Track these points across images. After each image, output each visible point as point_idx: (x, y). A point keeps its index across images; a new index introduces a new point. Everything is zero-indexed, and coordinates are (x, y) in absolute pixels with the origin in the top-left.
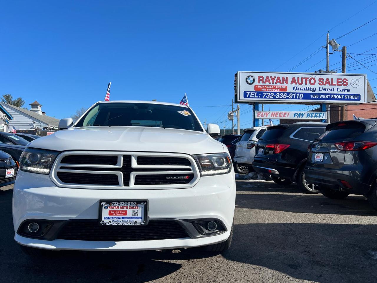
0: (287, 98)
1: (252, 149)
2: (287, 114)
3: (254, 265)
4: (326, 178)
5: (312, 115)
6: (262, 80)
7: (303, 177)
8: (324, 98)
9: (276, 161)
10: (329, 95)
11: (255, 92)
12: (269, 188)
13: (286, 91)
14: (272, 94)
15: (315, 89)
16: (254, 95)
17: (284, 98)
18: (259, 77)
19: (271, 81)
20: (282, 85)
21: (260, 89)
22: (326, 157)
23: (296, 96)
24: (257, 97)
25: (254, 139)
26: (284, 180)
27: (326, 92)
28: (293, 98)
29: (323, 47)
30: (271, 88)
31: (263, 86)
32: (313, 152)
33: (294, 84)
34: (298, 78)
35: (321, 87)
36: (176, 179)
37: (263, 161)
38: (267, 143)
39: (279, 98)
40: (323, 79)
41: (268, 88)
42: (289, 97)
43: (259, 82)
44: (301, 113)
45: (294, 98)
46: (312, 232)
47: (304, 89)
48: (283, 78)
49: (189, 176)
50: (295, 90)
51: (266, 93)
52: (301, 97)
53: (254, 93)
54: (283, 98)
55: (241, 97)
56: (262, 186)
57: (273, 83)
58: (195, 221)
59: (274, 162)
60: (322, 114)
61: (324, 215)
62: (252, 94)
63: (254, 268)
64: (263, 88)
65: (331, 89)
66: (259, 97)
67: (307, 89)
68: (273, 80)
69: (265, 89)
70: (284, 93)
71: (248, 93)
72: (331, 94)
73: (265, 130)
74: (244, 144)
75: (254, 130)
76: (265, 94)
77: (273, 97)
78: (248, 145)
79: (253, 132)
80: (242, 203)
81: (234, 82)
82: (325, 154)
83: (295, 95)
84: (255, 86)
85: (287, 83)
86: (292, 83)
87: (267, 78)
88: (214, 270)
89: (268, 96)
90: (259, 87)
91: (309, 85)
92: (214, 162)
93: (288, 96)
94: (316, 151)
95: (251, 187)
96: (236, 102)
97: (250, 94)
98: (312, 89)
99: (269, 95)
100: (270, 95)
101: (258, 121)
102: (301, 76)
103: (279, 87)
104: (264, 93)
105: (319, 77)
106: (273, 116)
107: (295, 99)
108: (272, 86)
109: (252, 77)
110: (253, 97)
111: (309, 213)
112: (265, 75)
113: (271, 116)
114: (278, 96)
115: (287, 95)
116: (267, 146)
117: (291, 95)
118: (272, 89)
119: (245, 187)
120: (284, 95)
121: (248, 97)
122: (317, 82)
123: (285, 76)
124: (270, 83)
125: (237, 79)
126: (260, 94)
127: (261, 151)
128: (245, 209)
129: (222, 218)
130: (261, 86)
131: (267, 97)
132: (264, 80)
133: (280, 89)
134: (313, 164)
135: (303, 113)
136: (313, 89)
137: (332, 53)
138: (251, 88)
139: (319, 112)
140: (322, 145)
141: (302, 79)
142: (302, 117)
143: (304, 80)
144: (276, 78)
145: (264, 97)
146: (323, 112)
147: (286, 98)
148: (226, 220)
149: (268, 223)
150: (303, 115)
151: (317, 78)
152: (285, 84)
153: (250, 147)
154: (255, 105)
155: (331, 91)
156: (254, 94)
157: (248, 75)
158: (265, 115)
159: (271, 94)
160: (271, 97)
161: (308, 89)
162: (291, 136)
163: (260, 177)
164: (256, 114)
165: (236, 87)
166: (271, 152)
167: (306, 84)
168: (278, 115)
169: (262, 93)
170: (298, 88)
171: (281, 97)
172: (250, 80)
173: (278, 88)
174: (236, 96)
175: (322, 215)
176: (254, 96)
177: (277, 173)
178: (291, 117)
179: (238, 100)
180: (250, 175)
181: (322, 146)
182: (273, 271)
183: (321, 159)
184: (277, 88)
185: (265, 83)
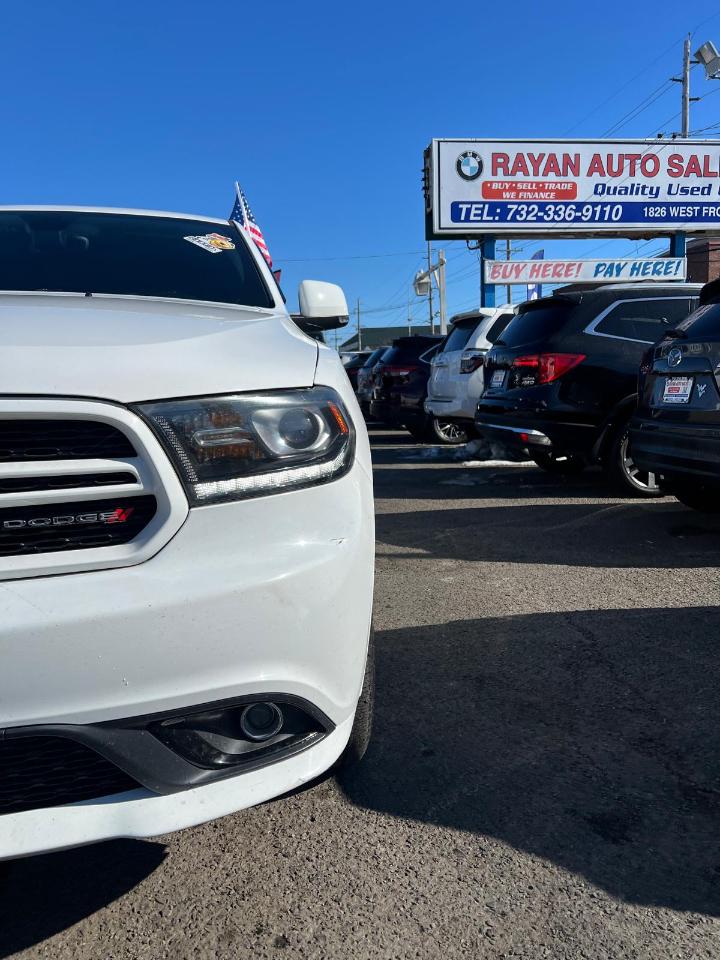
0: (577, 219)
1: (475, 373)
2: (575, 268)
3: (458, 833)
4: (697, 456)
5: (645, 268)
6: (505, 166)
7: (623, 452)
8: (681, 215)
9: (544, 407)
10: (697, 208)
11: (484, 203)
12: (524, 487)
13: (575, 196)
14: (533, 209)
15: (658, 189)
16: (480, 212)
17: (567, 218)
18: (495, 156)
19: (530, 168)
20: (562, 179)
21: (499, 193)
22: (701, 388)
23: (603, 213)
24: (491, 218)
25: (482, 343)
26: (565, 458)
27: (689, 198)
28: (592, 220)
29: (674, 80)
30: (530, 191)
31: (508, 182)
32: (656, 373)
33: (596, 175)
34: (610, 157)
35: (675, 181)
36: (57, 527)
37: (505, 407)
38: (518, 353)
39: (553, 220)
40: (681, 159)
41: (523, 190)
42: (582, 215)
43: (494, 173)
44: (616, 263)
45: (597, 219)
46: (663, 649)
47: (627, 188)
48: (566, 157)
49: (131, 510)
50: (600, 194)
51: (515, 207)
52: (616, 216)
53: (481, 206)
54: (564, 220)
55: (444, 221)
56: (502, 481)
57: (536, 173)
58: (163, 721)
59: (537, 410)
60: (675, 265)
61: (691, 570)
62: (476, 209)
63: (455, 850)
64: (505, 190)
65: (704, 188)
66: (497, 218)
67: (632, 189)
68: (536, 163)
69: (513, 194)
70: (567, 205)
71: (464, 207)
72: (702, 204)
73: (512, 316)
74: (453, 359)
75: (480, 319)
76: (511, 209)
77: (535, 218)
78: (463, 362)
79: (479, 324)
80: (438, 541)
81: (422, 175)
82: (698, 377)
83: (598, 209)
84: (485, 184)
85: (576, 173)
86: (590, 174)
87: (520, 157)
88: (294, 874)
89: (521, 216)
90: (495, 186)
91: (639, 179)
92: (269, 433)
93: (579, 214)
94: (666, 370)
95: (472, 484)
96: (431, 236)
97: (469, 211)
98: (647, 191)
99: (523, 213)
100: (528, 213)
101: (493, 290)
102: (616, 150)
103: (552, 186)
104: (509, 206)
105: (670, 150)
106: (535, 274)
107: (599, 221)
108: (532, 183)
109: (474, 155)
110: (479, 218)
111: (646, 567)
112: (512, 151)
113: (531, 276)
114: (551, 213)
115: (576, 211)
116: (517, 363)
117: (588, 210)
118: (534, 191)
119: (453, 485)
120: (568, 212)
121: (463, 218)
122: (664, 165)
123: (572, 150)
124: (526, 173)
125: (431, 165)
126: (499, 210)
127: (499, 377)
128: (447, 563)
129: (306, 686)
130: (502, 182)
131: (518, 217)
132: (510, 166)
133: (556, 191)
134: (656, 410)
135: (619, 265)
136: (652, 189)
137: (697, 99)
138: (473, 192)
139: (666, 260)
140: (685, 349)
141: (622, 157)
142: (618, 275)
143: (627, 162)
144: (546, 158)
145: (509, 218)
146: (677, 260)
147: (574, 221)
148: (324, 691)
149: (516, 616)
150: (619, 269)
151: (664, 153)
152: (571, 177)
153: (469, 367)
154: (486, 244)
155: (703, 194)
156: (482, 209)
157: (463, 151)
158: (514, 272)
159: (530, 209)
160: (529, 218)
161: (638, 189)
162: (590, 330)
163: (498, 454)
164: (488, 272)
165: (427, 188)
166: (528, 381)
167: (632, 173)
168: (551, 272)
169: (504, 206)
170: (609, 188)
171: (559, 216)
172: (468, 165)
173: (552, 191)
174: (429, 217)
175: (684, 572)
176: (481, 215)
177: (546, 441)
178: (585, 274)
179: (436, 230)
180: (471, 447)
181: (687, 354)
182: (530, 863)
183: (686, 395)
184: (548, 190)
185: (513, 173)
